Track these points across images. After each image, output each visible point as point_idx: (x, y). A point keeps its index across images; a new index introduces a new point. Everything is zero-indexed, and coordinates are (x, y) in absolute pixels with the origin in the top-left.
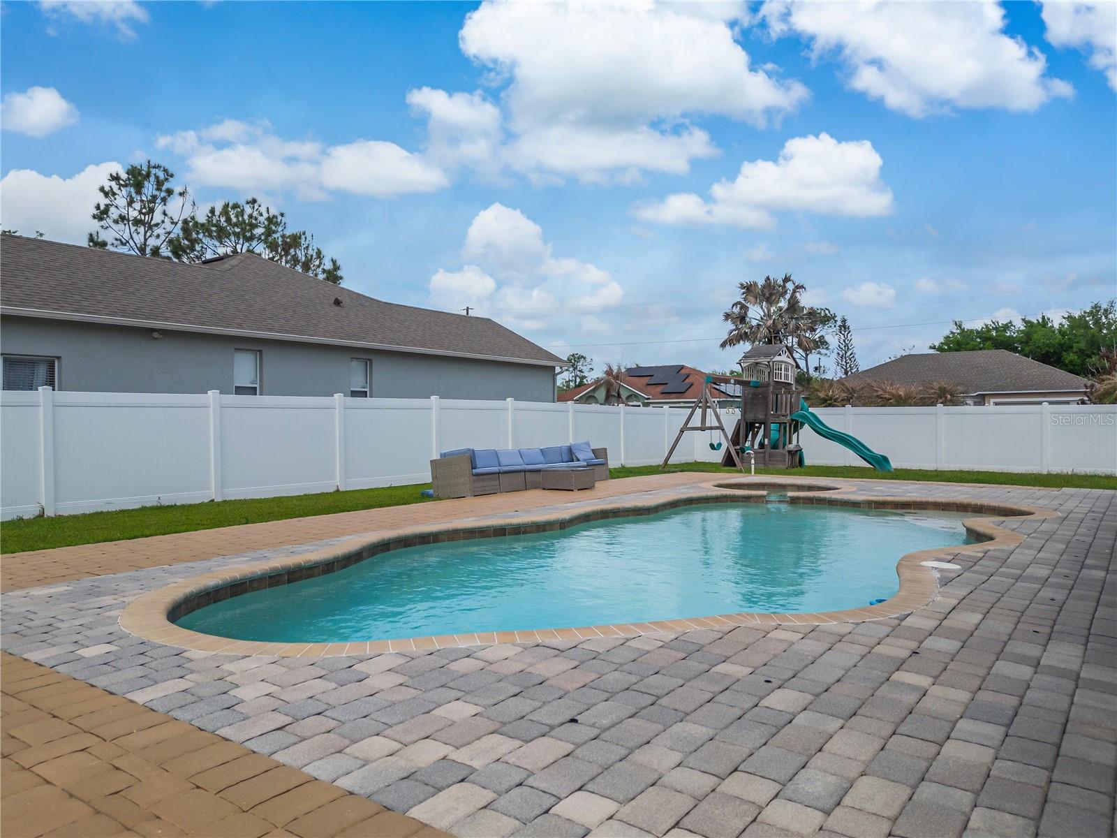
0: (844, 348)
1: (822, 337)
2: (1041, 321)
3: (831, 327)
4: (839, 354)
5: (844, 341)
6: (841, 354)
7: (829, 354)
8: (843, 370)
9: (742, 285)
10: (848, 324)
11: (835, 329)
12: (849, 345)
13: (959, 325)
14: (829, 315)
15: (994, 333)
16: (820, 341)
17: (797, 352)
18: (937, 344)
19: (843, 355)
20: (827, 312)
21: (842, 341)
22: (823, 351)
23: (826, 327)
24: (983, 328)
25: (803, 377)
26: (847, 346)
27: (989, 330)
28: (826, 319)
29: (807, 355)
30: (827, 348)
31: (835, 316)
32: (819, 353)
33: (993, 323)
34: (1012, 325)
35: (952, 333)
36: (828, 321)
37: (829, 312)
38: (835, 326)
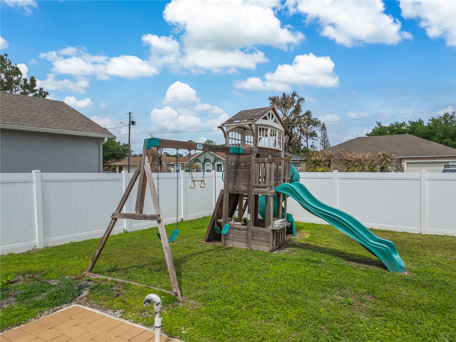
0: (324, 137)
1: (314, 131)
2: (418, 122)
3: (318, 127)
4: (321, 139)
5: (324, 134)
6: (322, 139)
7: (317, 139)
8: (323, 147)
9: (270, 98)
10: (325, 126)
11: (320, 128)
12: (326, 136)
13: (379, 124)
14: (317, 121)
15: (396, 128)
16: (313, 133)
17: (303, 138)
18: (369, 133)
19: (323, 140)
20: (316, 120)
21: (323, 134)
22: (315, 138)
23: (316, 127)
24: (390, 126)
25: (305, 150)
26: (325, 136)
27: (394, 127)
28: (316, 123)
29: (307, 140)
30: (316, 137)
31: (320, 122)
32: (313, 139)
33: (396, 123)
34: (405, 124)
35: (376, 128)
36: (317, 124)
37: (317, 120)
38: (320, 126)
